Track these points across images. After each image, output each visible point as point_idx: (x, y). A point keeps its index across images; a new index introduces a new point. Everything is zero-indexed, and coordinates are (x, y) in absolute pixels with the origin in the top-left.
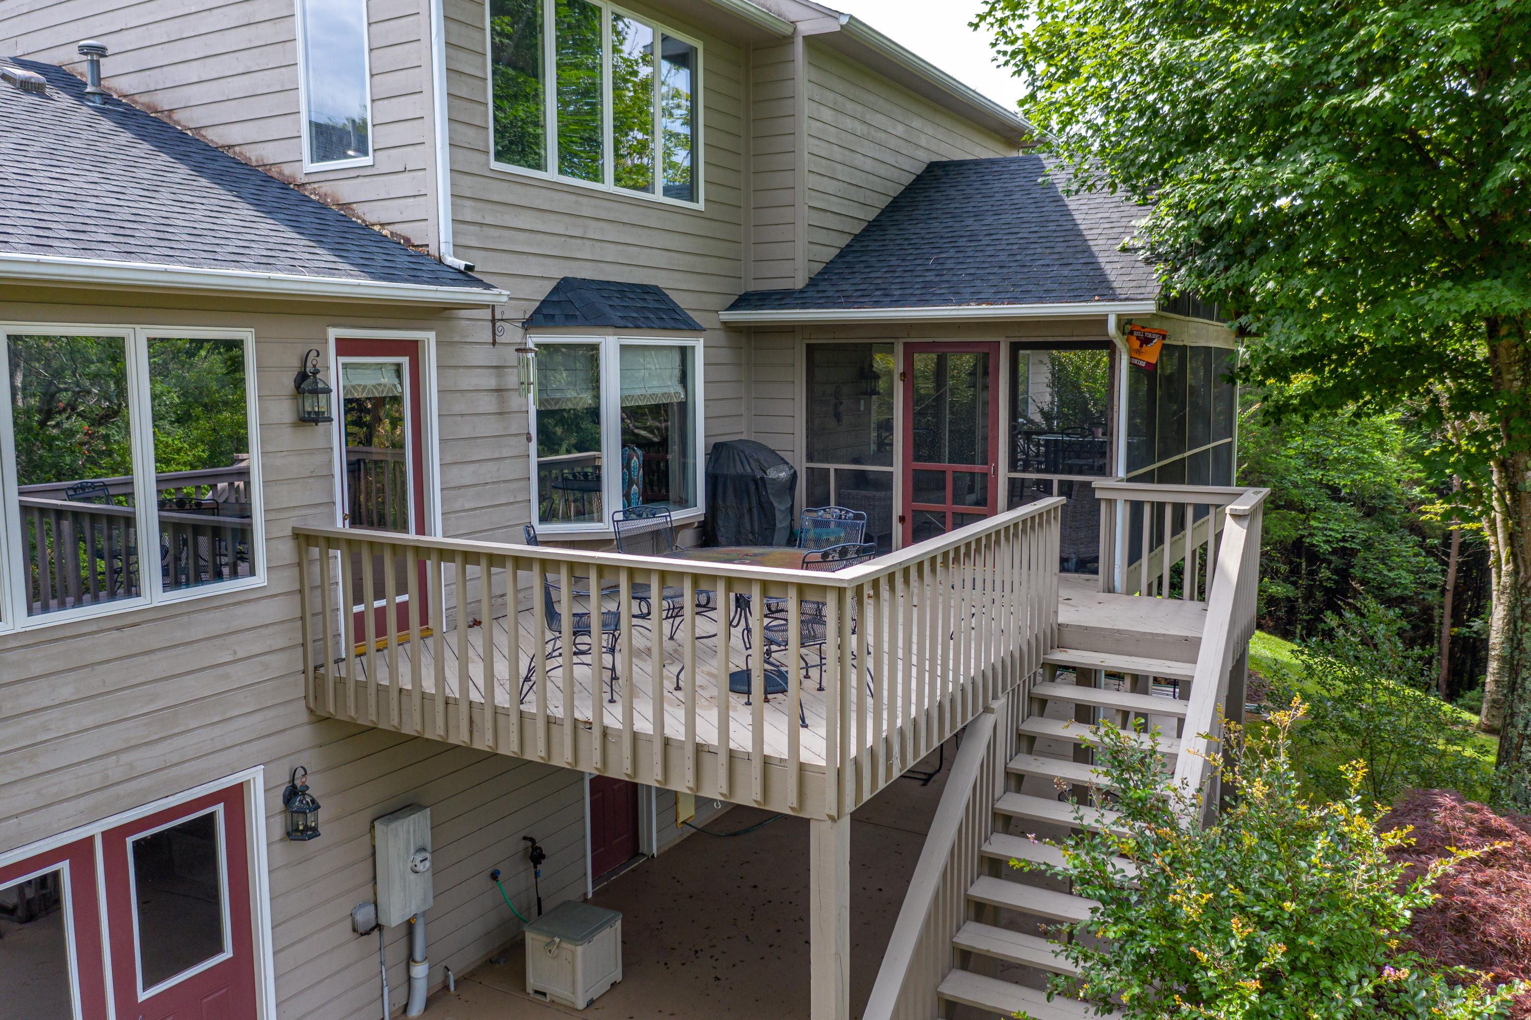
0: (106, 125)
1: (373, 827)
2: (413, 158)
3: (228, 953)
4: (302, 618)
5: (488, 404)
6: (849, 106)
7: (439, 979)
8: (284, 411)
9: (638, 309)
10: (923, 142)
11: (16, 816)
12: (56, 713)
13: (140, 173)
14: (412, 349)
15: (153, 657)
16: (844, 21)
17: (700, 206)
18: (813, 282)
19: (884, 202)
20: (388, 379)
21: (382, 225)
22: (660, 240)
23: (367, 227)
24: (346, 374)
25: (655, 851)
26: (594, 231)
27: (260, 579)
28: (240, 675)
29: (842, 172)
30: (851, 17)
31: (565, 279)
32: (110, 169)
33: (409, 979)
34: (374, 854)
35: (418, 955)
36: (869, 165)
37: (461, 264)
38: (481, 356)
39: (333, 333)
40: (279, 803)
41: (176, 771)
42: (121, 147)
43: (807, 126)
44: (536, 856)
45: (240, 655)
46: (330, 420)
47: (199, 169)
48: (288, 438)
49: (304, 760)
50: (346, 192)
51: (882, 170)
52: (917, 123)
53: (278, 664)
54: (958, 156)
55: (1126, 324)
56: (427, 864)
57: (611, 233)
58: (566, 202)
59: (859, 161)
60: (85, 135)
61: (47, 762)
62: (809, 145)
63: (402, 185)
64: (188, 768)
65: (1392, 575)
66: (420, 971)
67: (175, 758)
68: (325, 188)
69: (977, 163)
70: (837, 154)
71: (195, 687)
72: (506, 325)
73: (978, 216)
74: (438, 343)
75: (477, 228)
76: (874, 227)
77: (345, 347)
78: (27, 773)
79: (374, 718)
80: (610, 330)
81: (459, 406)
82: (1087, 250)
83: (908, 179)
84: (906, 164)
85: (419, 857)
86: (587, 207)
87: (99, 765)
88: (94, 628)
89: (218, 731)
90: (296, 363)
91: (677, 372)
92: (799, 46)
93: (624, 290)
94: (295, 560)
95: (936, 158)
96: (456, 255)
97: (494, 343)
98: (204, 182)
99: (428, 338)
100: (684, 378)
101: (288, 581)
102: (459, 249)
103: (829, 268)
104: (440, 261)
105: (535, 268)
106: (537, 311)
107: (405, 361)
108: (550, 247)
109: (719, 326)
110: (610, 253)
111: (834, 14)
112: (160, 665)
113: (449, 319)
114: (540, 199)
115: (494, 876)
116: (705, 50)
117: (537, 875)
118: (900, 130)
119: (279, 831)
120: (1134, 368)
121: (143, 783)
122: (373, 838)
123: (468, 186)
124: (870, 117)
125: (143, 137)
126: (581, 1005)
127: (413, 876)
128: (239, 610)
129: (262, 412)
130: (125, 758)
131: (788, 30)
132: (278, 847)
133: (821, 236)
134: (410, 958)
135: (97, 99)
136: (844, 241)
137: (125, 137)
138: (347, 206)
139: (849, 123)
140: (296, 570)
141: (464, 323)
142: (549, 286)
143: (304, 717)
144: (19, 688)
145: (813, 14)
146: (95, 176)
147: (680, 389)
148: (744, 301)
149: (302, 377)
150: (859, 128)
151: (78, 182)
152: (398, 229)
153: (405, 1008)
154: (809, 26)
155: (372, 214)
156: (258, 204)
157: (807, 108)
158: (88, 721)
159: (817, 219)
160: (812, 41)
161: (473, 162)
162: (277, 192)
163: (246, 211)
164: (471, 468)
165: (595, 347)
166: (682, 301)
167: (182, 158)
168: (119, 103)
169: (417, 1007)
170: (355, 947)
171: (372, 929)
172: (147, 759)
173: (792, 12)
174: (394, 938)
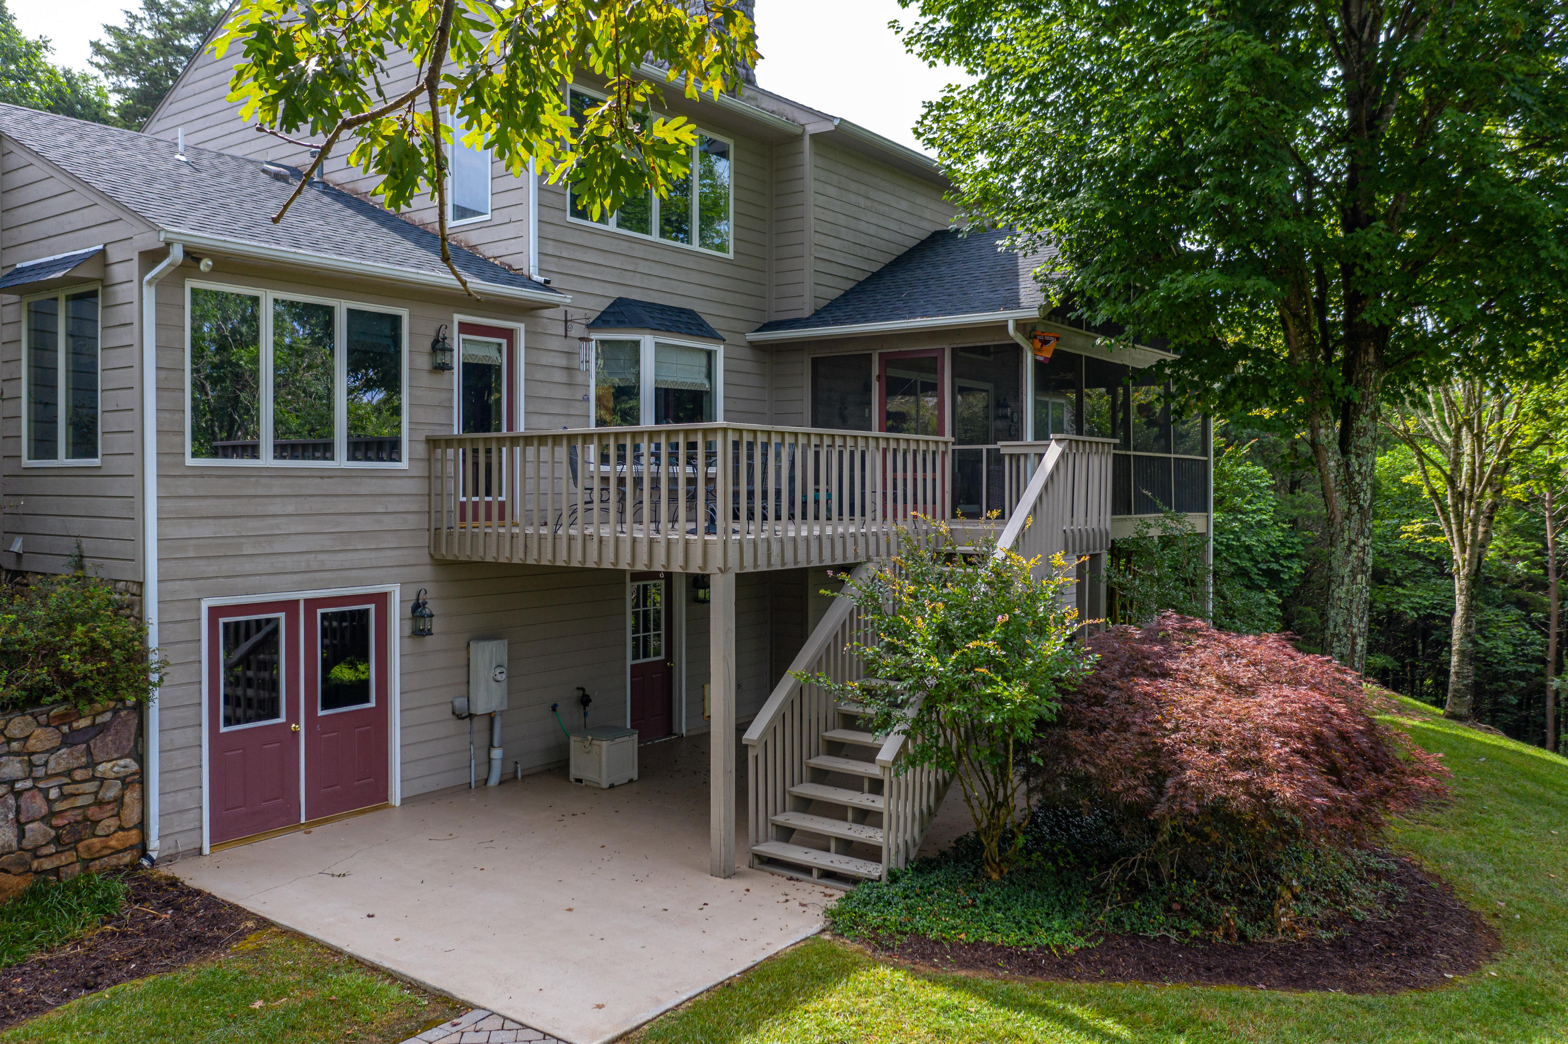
0: (327, 199)
1: (468, 645)
2: (515, 213)
3: (372, 704)
4: (429, 495)
5: (560, 376)
6: (853, 186)
7: (510, 769)
8: (424, 362)
9: (671, 321)
10: (927, 215)
11: (259, 575)
12: (284, 520)
13: (346, 223)
14: (509, 334)
15: (340, 499)
16: (836, 122)
17: (731, 256)
18: (819, 312)
19: (888, 259)
20: (493, 353)
21: (495, 258)
22: (696, 278)
23: (485, 260)
24: (464, 347)
25: (684, 731)
26: (643, 267)
27: (404, 464)
28: (389, 523)
29: (845, 233)
30: (841, 119)
31: (620, 299)
32: (329, 220)
33: (490, 760)
34: (468, 665)
35: (496, 743)
36: (872, 230)
37: (541, 279)
38: (556, 344)
39: (458, 318)
40: (409, 613)
41: (348, 573)
42: (336, 211)
43: (817, 199)
44: (585, 701)
45: (390, 510)
46: (452, 368)
47: (383, 224)
48: (426, 380)
49: (426, 586)
50: (474, 238)
51: (886, 235)
52: (920, 200)
53: (413, 521)
55: (1021, 325)
56: (504, 676)
57: (657, 270)
58: (623, 247)
59: (863, 226)
60: (314, 203)
61: (278, 548)
62: (814, 212)
63: (509, 231)
64: (354, 573)
65: (1488, 645)
66: (497, 754)
67: (347, 565)
68: (461, 236)
70: (842, 220)
71: (362, 524)
72: (575, 325)
74: (526, 331)
75: (556, 259)
76: (876, 277)
77: (465, 328)
78: (267, 551)
79: (469, 553)
80: (648, 331)
81: (540, 375)
83: (913, 243)
84: (911, 232)
85: (498, 670)
86: (638, 251)
87: (305, 557)
88: (308, 474)
89: (373, 555)
90: (433, 333)
91: (704, 370)
92: (807, 141)
93: (664, 309)
94: (426, 457)
95: (939, 228)
96: (540, 275)
97: (566, 336)
98: (384, 230)
99: (520, 328)
100: (710, 375)
101: (420, 469)
102: (541, 271)
103: (834, 302)
104: (530, 278)
105: (597, 289)
106: (598, 318)
107: (504, 342)
108: (609, 276)
109: (745, 344)
110: (656, 284)
111: (829, 118)
112: (342, 506)
113: (534, 316)
114: (603, 243)
115: (554, 708)
116: (735, 146)
117: (585, 715)
118: (903, 205)
119: (408, 631)
121: (328, 575)
122: (468, 653)
123: (550, 231)
124: (872, 194)
125: (349, 207)
126: (605, 785)
127: (494, 684)
128: (390, 482)
129: (411, 361)
130: (321, 557)
131: (799, 131)
132: (407, 641)
133: (823, 279)
134: (491, 745)
135: (321, 186)
136: (849, 285)
137: (338, 206)
138: (474, 247)
139: (853, 198)
140: (427, 464)
141: (545, 321)
142: (608, 303)
143: (427, 559)
144: (267, 500)
145: (817, 119)
146: (321, 222)
147: (706, 382)
148: (766, 326)
149: (436, 342)
150: (863, 202)
151: (313, 224)
152: (506, 260)
153: (486, 780)
154: (814, 128)
155: (488, 252)
156: (417, 242)
157: (813, 185)
158: (301, 529)
159: (823, 267)
160: (817, 138)
161: (553, 216)
162: (431, 239)
163: (409, 245)
164: (546, 418)
165: (637, 343)
166: (712, 322)
167: (373, 218)
168: (334, 189)
169: (494, 780)
170: (454, 725)
171: (465, 716)
172: (332, 561)
173: (802, 118)
174: (480, 725)
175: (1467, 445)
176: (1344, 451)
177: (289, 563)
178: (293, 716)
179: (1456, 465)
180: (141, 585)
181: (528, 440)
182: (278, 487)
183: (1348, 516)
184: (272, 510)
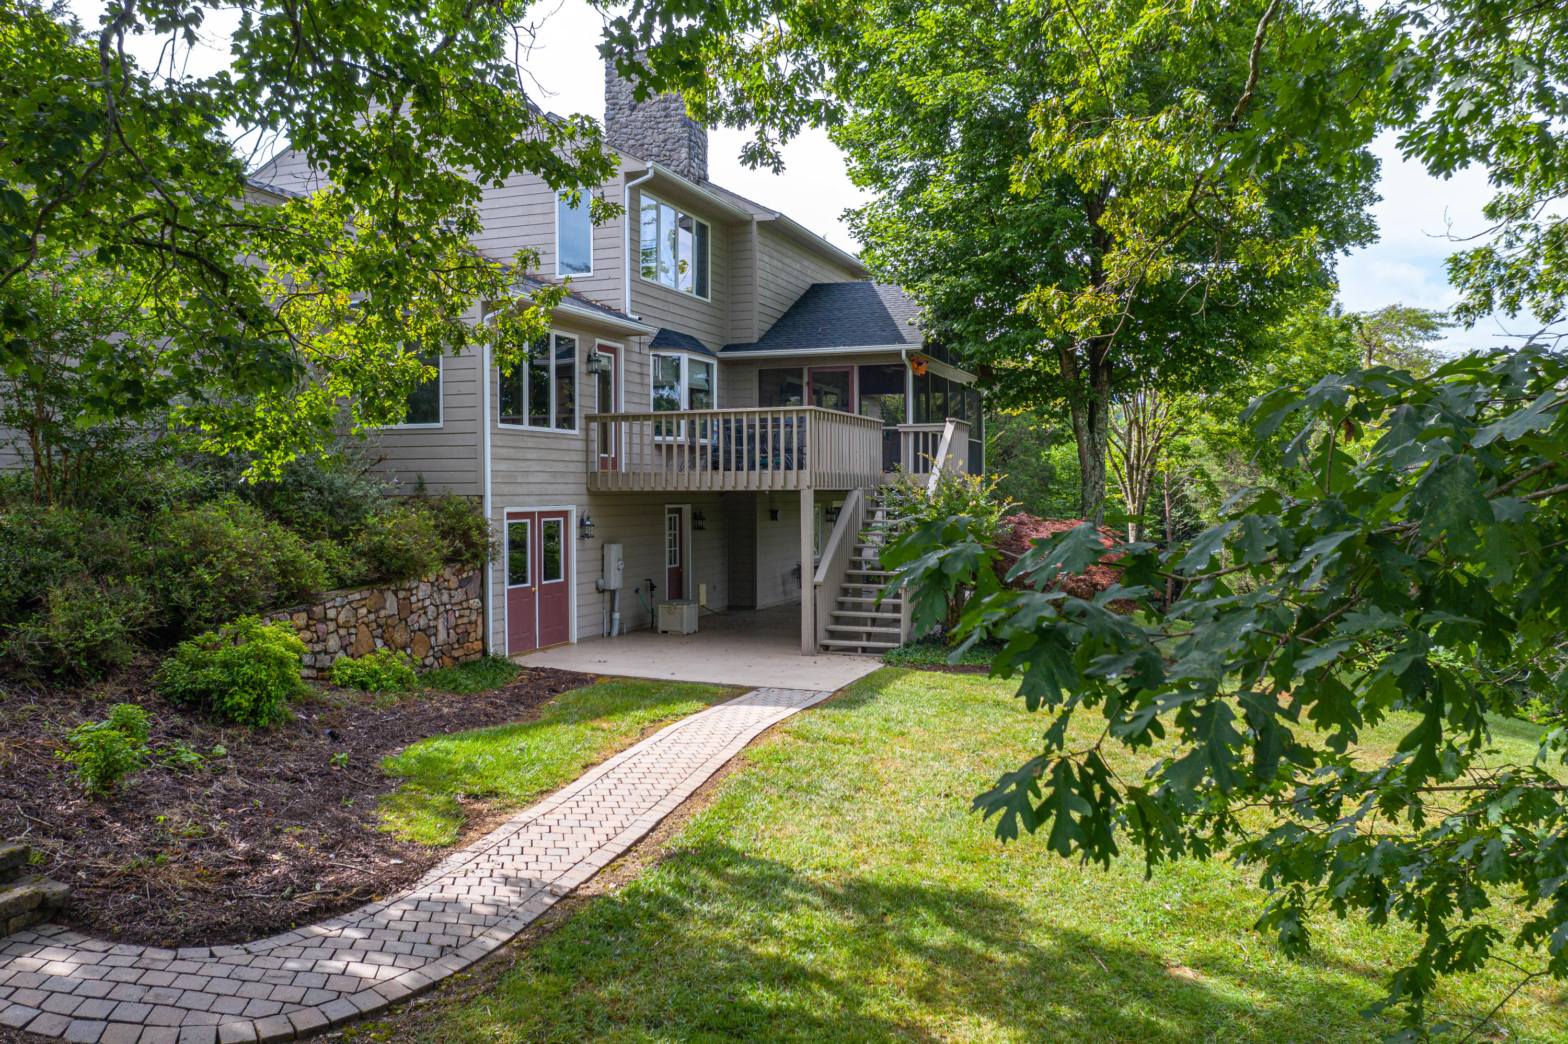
1: (604, 546)
2: (613, 273)
3: (562, 579)
4: (587, 452)
5: (638, 379)
7: (624, 625)
8: (584, 368)
9: (691, 345)
10: (809, 273)
11: (523, 495)
12: (532, 462)
14: (614, 350)
15: (553, 451)
16: (776, 215)
17: (709, 300)
18: (761, 340)
19: (791, 304)
20: (610, 363)
21: (596, 301)
23: (590, 302)
26: (673, 309)
27: (576, 432)
28: (571, 467)
29: (772, 287)
30: (780, 214)
31: (663, 329)
33: (611, 621)
34: (604, 557)
35: (616, 609)
36: (784, 284)
37: (633, 316)
38: (636, 358)
39: (598, 341)
40: (578, 524)
41: (554, 497)
43: (759, 264)
44: (652, 587)
45: (572, 459)
46: (595, 373)
48: (585, 378)
49: (586, 508)
50: (578, 287)
51: (790, 287)
52: (806, 263)
54: (826, 281)
55: (910, 354)
56: (623, 566)
57: (678, 310)
58: (663, 295)
59: (779, 281)
61: (530, 479)
62: (760, 273)
66: (617, 616)
67: (556, 492)
69: (838, 284)
70: (771, 278)
71: (561, 467)
72: (644, 346)
73: (840, 310)
74: (622, 349)
76: (787, 315)
77: (600, 347)
78: (526, 481)
79: (605, 487)
80: (683, 352)
81: (630, 377)
82: (894, 325)
83: (802, 292)
84: (801, 284)
85: (619, 563)
87: (540, 486)
88: (541, 435)
89: (566, 486)
90: (587, 351)
92: (755, 226)
94: (585, 427)
95: (816, 282)
96: (632, 313)
97: (640, 353)
99: (620, 346)
100: (708, 380)
101: (583, 435)
102: (631, 310)
103: (768, 333)
104: (628, 315)
105: (654, 322)
106: (655, 340)
107: (613, 356)
108: (658, 314)
110: (677, 319)
112: (554, 455)
113: (628, 339)
114: (655, 293)
115: (637, 591)
116: (713, 228)
117: (652, 596)
118: (798, 266)
119: (577, 535)
120: (915, 376)
121: (547, 498)
122: (604, 550)
123: (635, 286)
124: (785, 260)
126: (681, 633)
127: (617, 570)
128: (572, 442)
129: (579, 368)
130: (546, 486)
131: (749, 218)
132: (579, 541)
133: (762, 318)
134: (612, 610)
136: (774, 321)
138: (578, 293)
139: (775, 263)
140: (586, 431)
141: (632, 342)
142: (658, 331)
143: (586, 491)
144: (526, 450)
145: (763, 212)
148: (727, 348)
149: (589, 356)
150: (780, 265)
152: (606, 303)
153: (610, 632)
154: (759, 217)
155: (591, 297)
157: (758, 255)
158: (539, 469)
159: (762, 309)
160: (761, 224)
164: (634, 404)
165: (678, 359)
166: (704, 345)
169: (615, 632)
170: (596, 597)
171: (601, 591)
172: (551, 489)
173: (751, 210)
174: (607, 596)
175: (1135, 434)
176: (1091, 431)
177: (534, 489)
178: (533, 585)
179: (1129, 446)
180: (482, 497)
181: (626, 417)
182: (530, 442)
183: (1094, 468)
184: (528, 456)
